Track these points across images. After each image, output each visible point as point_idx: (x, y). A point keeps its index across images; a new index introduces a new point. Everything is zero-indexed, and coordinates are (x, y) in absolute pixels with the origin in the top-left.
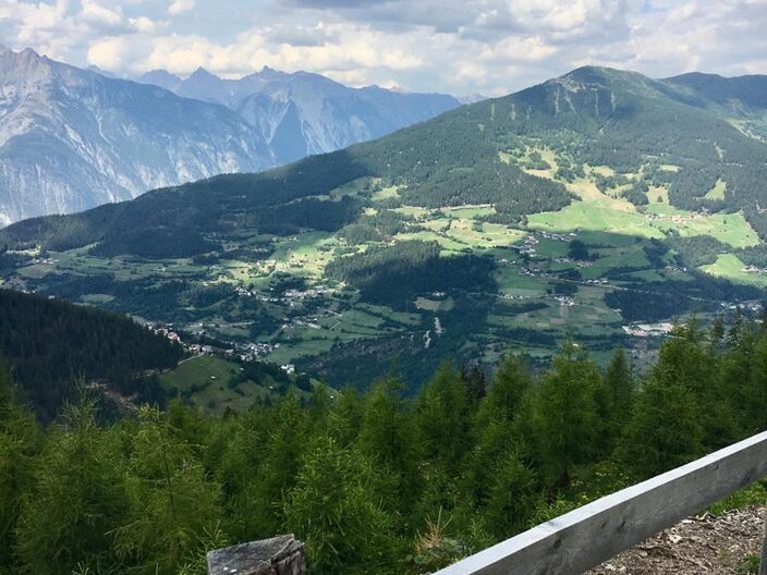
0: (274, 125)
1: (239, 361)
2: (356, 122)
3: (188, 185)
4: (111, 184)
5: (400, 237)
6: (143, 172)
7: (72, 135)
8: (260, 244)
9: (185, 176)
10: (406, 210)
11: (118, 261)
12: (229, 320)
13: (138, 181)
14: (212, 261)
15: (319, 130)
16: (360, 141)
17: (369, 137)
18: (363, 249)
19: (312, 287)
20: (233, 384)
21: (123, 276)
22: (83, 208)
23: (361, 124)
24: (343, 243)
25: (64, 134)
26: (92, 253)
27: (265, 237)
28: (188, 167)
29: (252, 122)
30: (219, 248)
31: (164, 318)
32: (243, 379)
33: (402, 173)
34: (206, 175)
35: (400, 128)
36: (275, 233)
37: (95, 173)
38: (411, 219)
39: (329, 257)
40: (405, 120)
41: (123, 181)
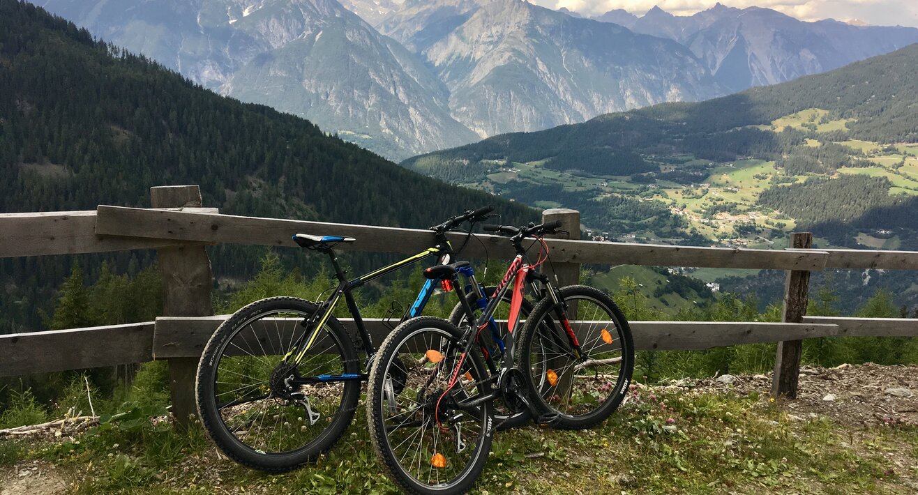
0: (720, 58)
1: (665, 273)
2: (807, 55)
3: (634, 111)
4: (568, 107)
5: (845, 170)
6: (595, 99)
7: (541, 67)
8: (696, 168)
9: (631, 103)
10: (854, 144)
11: (567, 174)
12: (660, 235)
13: (590, 106)
14: (650, 180)
15: (766, 63)
16: (809, 73)
17: (819, 69)
18: (802, 180)
19: (745, 212)
20: (658, 294)
21: (570, 188)
22: (543, 127)
23: (811, 57)
24: (780, 172)
25: (535, 66)
26: (546, 166)
27: (702, 162)
28: (635, 95)
29: (700, 55)
30: (656, 169)
31: (601, 227)
32: (668, 290)
33: (853, 106)
34: (651, 102)
35: (854, 60)
36: (711, 158)
37: (555, 98)
38: (859, 153)
39: (765, 185)
40: (861, 53)
41: (578, 106)
